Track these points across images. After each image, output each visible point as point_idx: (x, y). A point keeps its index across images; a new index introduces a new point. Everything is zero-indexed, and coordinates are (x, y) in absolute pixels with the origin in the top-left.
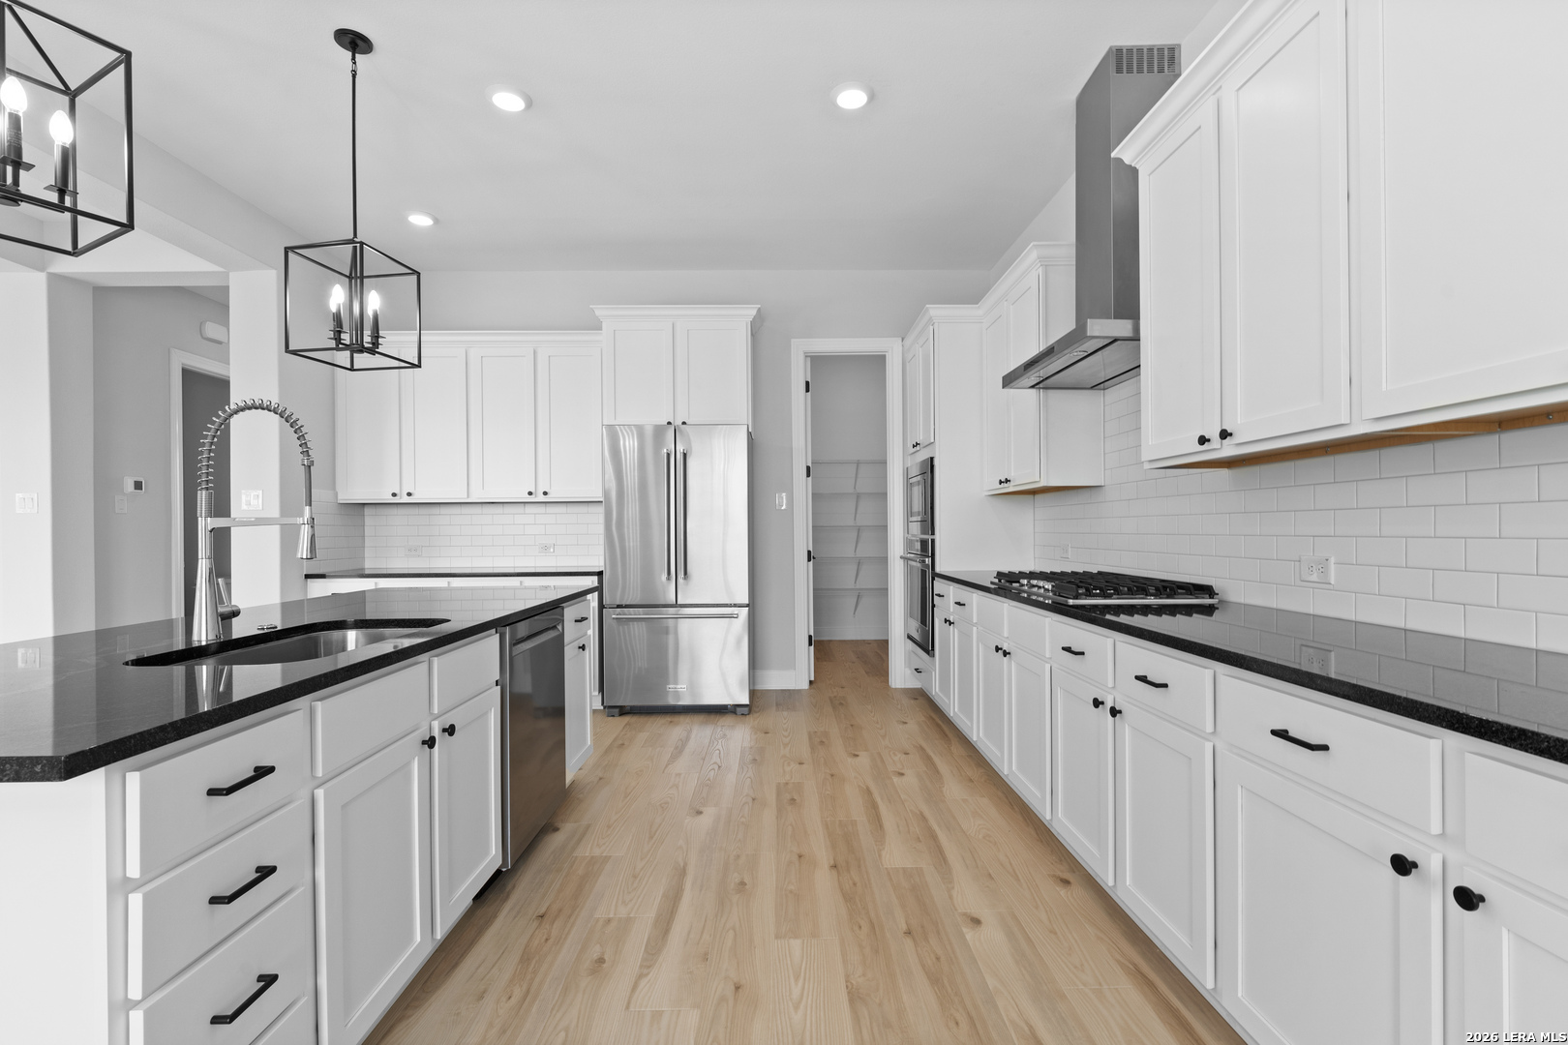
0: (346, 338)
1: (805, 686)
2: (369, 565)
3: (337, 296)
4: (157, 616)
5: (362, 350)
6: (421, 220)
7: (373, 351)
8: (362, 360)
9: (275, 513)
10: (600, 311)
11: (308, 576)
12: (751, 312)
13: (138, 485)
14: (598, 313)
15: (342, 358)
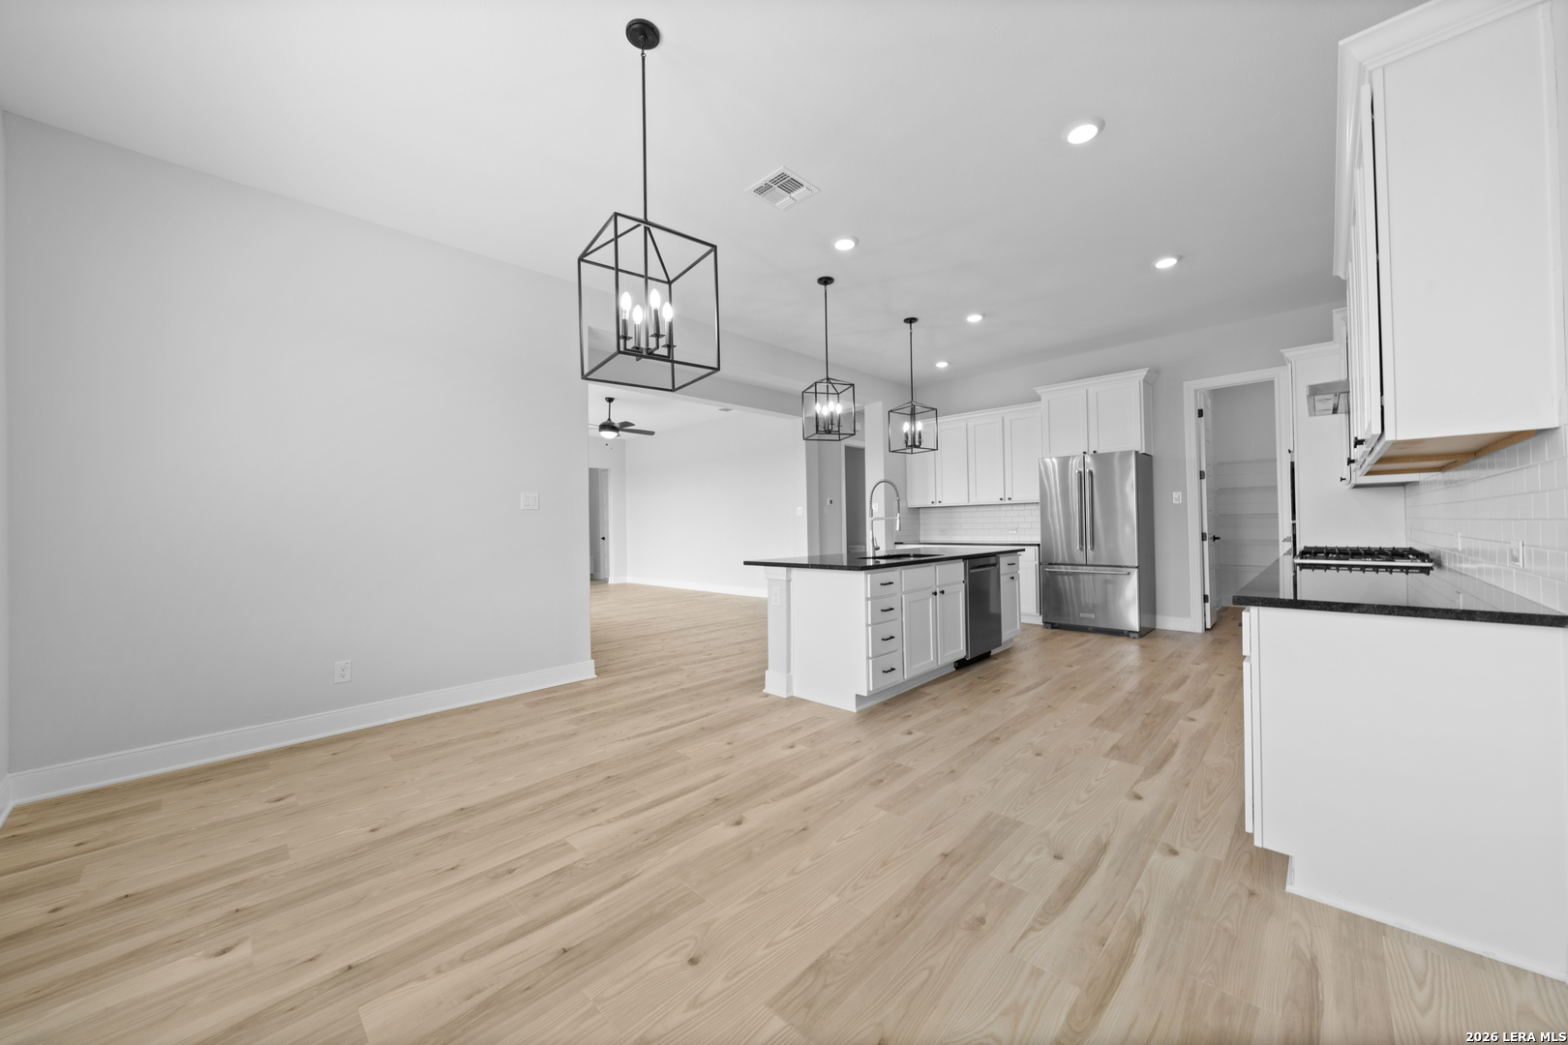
0: (909, 444)
1: (1199, 629)
2: (922, 539)
3: (906, 427)
4: (838, 552)
5: (916, 446)
6: (942, 365)
7: (919, 447)
8: (915, 450)
9: (883, 516)
10: (1039, 391)
11: (896, 543)
12: (1143, 373)
13: (831, 502)
14: (1038, 392)
15: (909, 451)
